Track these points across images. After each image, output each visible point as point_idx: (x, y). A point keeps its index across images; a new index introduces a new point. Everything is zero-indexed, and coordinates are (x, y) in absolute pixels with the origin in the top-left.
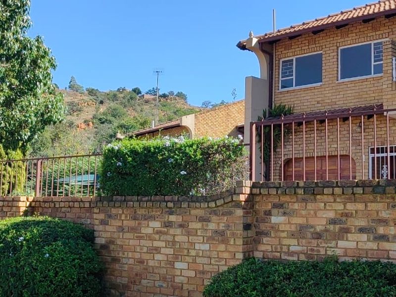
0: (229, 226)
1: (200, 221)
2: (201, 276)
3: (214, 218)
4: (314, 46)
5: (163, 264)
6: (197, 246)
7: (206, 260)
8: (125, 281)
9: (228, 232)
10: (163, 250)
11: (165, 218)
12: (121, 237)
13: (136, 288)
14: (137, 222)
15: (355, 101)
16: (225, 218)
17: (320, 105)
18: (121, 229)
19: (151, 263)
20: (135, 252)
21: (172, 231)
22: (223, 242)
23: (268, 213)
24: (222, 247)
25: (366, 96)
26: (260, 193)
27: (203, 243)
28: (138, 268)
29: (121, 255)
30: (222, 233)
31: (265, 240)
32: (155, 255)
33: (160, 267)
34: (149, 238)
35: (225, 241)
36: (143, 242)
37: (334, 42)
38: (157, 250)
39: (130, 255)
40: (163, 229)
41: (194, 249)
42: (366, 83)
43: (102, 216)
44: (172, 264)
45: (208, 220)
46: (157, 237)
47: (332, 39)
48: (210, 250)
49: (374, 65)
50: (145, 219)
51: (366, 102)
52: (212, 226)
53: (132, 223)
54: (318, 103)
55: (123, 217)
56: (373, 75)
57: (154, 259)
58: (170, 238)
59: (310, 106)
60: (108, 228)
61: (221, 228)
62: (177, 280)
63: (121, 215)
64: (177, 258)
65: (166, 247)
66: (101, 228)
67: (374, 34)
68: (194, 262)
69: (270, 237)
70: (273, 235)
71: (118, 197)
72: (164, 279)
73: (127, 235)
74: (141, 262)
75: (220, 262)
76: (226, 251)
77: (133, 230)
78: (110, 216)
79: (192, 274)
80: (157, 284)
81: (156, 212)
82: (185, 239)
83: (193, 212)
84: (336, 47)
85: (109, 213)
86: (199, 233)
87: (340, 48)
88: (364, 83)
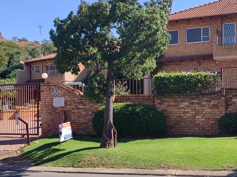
0: (219, 103)
1: (206, 102)
2: (208, 120)
3: (213, 100)
4: (174, 27)
5: (190, 117)
6: (205, 110)
7: (209, 115)
8: (172, 124)
9: (219, 105)
10: (190, 112)
11: (190, 101)
12: (169, 109)
13: (178, 126)
14: (177, 103)
15: (194, 52)
16: (218, 100)
17: (177, 53)
18: (170, 106)
19: (184, 117)
20: (176, 113)
21: (194, 106)
22: (216, 108)
23: (231, 98)
24: (217, 110)
25: (200, 50)
26: (229, 92)
27: (208, 109)
28: (179, 119)
29: (170, 115)
30: (216, 105)
31: (230, 107)
32: (186, 114)
33: (189, 118)
34: (183, 108)
35: (218, 108)
36: (180, 110)
37: (184, 26)
38: (187, 112)
39: (174, 115)
40: (190, 105)
41: (204, 111)
42: (199, 45)
43: (159, 101)
44: (194, 117)
45: (210, 101)
46: (187, 108)
47: (183, 25)
48: (211, 111)
49: (203, 37)
50: (181, 102)
51: (200, 53)
52: (212, 103)
53: (175, 103)
54: (177, 52)
55: (170, 101)
56: (202, 42)
57: (186, 116)
58: (193, 108)
59: (173, 54)
60: (162, 105)
61: (216, 104)
62: (197, 122)
63: (169, 101)
64: (197, 115)
65: (191, 111)
66: (159, 106)
67: (203, 24)
68: (205, 115)
69: (232, 106)
70: (233, 105)
71: (166, 94)
72: (191, 122)
73: (173, 108)
74: (180, 117)
75: (216, 115)
76: (218, 111)
77: (175, 106)
78: (163, 101)
79: (204, 120)
80: (187, 124)
81: (186, 99)
82: (200, 108)
83: (203, 99)
84: (185, 29)
85: (163, 100)
86: (206, 106)
87: (186, 29)
88: (198, 45)
